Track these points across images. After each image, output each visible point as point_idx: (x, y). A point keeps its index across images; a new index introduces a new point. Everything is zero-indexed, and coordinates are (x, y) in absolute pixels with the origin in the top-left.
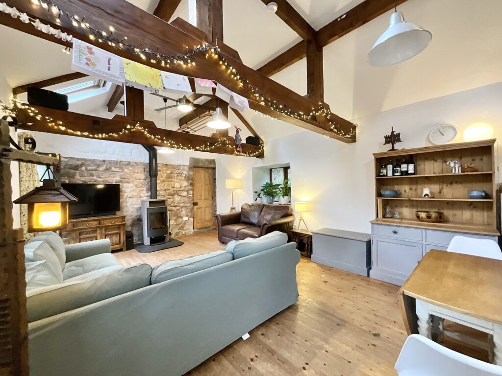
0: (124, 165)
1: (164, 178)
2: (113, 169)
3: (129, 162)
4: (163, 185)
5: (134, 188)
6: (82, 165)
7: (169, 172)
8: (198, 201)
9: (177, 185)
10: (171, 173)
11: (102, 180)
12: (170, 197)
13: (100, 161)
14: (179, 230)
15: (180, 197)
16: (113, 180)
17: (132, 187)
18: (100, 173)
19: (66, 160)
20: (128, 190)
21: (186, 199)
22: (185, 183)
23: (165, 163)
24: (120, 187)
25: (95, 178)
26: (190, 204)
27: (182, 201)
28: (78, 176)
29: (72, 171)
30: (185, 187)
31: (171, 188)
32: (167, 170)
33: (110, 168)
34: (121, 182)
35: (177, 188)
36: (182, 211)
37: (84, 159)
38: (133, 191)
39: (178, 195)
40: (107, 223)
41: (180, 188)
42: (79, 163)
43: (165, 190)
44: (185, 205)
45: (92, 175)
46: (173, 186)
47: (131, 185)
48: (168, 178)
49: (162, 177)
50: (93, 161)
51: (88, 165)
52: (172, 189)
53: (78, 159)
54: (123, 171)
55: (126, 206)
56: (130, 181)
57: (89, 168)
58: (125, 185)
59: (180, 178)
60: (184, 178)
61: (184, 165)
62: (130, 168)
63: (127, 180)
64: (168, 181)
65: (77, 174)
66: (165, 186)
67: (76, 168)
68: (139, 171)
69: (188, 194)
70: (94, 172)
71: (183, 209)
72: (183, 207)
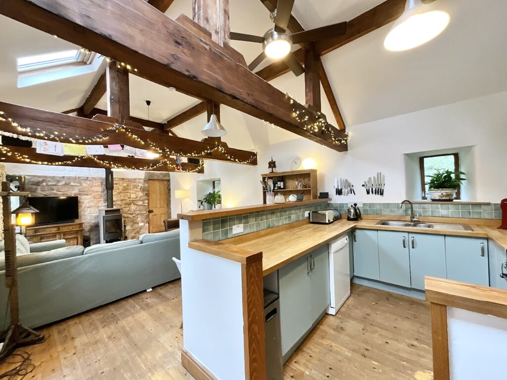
0: (82, 180)
1: (120, 190)
2: (72, 184)
3: (87, 178)
4: (119, 196)
5: (92, 199)
6: (43, 181)
7: (125, 185)
8: (153, 209)
9: (133, 196)
10: (128, 185)
11: (61, 193)
12: (127, 206)
13: (60, 177)
14: (135, 234)
15: (136, 206)
16: (72, 193)
17: (90, 198)
18: (59, 187)
19: (28, 177)
20: (86, 201)
21: (142, 207)
22: (141, 194)
23: (122, 177)
24: (79, 199)
25: (55, 191)
26: (145, 212)
27: (138, 209)
28: (39, 191)
29: (34, 187)
30: (141, 197)
31: (127, 198)
32: (124, 183)
33: (69, 183)
34: (80, 194)
35: (133, 198)
36: (137, 218)
37: (45, 177)
38: (91, 202)
39: (134, 204)
40: (65, 229)
41: (136, 198)
42: (41, 179)
43: (122, 200)
44: (141, 213)
45: (53, 190)
46: (129, 196)
47: (89, 197)
48: (124, 190)
49: (118, 189)
50: (53, 178)
51: (49, 181)
52: (129, 199)
53: (39, 177)
54: (81, 185)
55: (85, 215)
56: (88, 193)
57: (49, 183)
58: (84, 197)
59: (135, 189)
60: (139, 190)
61: (140, 179)
62: (89, 183)
63: (85, 193)
64: (125, 193)
65: (39, 189)
66: (122, 197)
67: (38, 184)
68: (97, 184)
69: (144, 203)
70: (54, 187)
71: (139, 216)
72: (139, 214)
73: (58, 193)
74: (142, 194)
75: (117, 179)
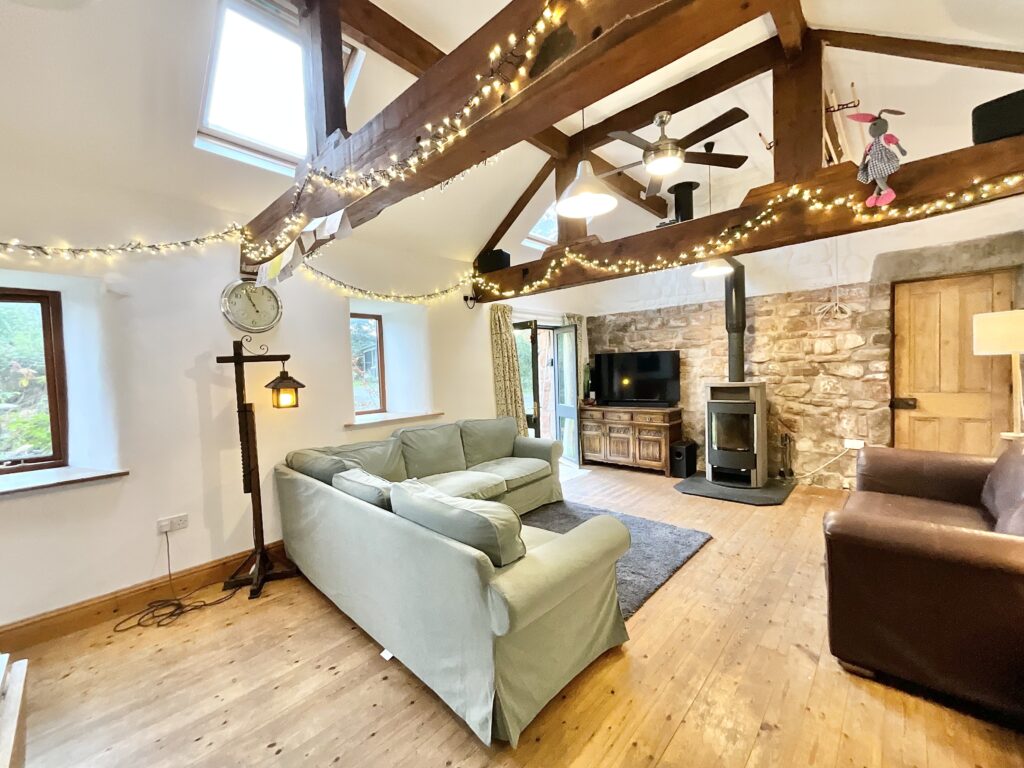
0: (690, 311)
1: (781, 330)
2: (672, 323)
3: (701, 305)
4: (776, 348)
5: (710, 357)
6: (634, 321)
7: (794, 312)
8: (916, 395)
9: (823, 346)
10: (803, 314)
11: (655, 344)
12: (801, 378)
13: (654, 311)
14: (828, 468)
15: (834, 380)
16: (671, 344)
17: (705, 355)
18: (653, 332)
19: (613, 318)
20: (698, 362)
21: (858, 386)
22: (854, 339)
23: (785, 291)
24: (682, 356)
25: (647, 342)
26: (873, 403)
27: (841, 391)
28: (627, 341)
30: (855, 349)
31: (800, 355)
32: (789, 308)
33: (668, 321)
34: (684, 346)
35: (821, 354)
36: (839, 419)
37: (634, 314)
38: (706, 363)
39: (826, 372)
41: (835, 353)
42: (628, 320)
43: (783, 361)
44: (855, 404)
45: (644, 338)
46: (807, 348)
47: (702, 351)
48: (791, 330)
49: (774, 327)
50: (645, 313)
51: (639, 322)
52: (807, 357)
53: (627, 315)
54: (689, 324)
55: (694, 393)
56: (701, 342)
57: (639, 326)
58: (692, 351)
59: (831, 324)
60: (847, 324)
61: (851, 286)
62: (702, 317)
63: (694, 342)
64: (794, 337)
65: (626, 338)
66: (783, 349)
67: (624, 328)
69: (867, 371)
70: (646, 333)
71: (844, 414)
72: (847, 408)
73: (652, 344)
74: (860, 341)
75: (769, 299)
